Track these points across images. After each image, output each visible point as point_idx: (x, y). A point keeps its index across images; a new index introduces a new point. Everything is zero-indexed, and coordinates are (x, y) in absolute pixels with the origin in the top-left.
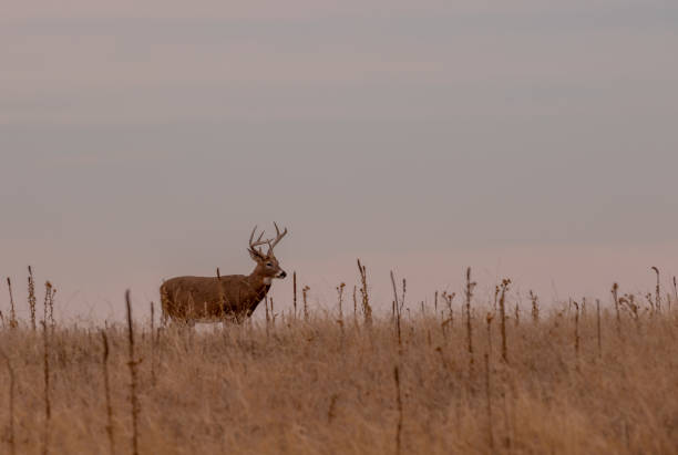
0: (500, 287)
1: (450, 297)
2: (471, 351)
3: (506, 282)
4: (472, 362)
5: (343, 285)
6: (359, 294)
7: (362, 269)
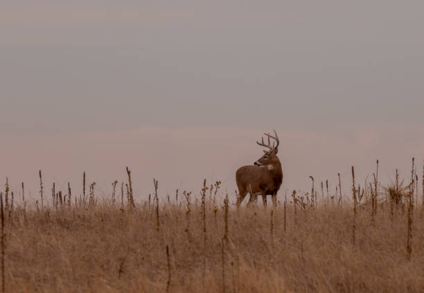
0: (214, 186)
1: (188, 194)
2: (205, 231)
3: (218, 183)
4: (206, 238)
5: (116, 182)
6: (125, 187)
7: (129, 173)
